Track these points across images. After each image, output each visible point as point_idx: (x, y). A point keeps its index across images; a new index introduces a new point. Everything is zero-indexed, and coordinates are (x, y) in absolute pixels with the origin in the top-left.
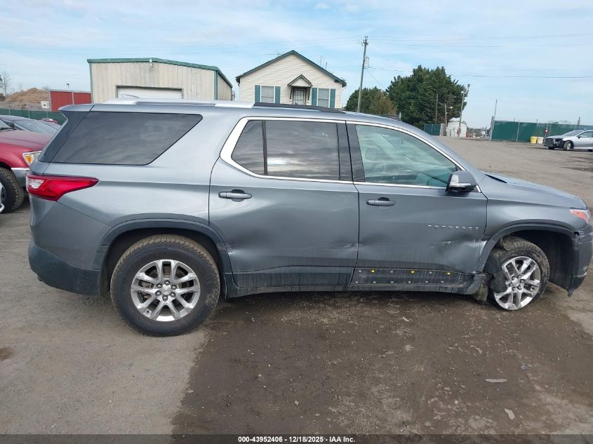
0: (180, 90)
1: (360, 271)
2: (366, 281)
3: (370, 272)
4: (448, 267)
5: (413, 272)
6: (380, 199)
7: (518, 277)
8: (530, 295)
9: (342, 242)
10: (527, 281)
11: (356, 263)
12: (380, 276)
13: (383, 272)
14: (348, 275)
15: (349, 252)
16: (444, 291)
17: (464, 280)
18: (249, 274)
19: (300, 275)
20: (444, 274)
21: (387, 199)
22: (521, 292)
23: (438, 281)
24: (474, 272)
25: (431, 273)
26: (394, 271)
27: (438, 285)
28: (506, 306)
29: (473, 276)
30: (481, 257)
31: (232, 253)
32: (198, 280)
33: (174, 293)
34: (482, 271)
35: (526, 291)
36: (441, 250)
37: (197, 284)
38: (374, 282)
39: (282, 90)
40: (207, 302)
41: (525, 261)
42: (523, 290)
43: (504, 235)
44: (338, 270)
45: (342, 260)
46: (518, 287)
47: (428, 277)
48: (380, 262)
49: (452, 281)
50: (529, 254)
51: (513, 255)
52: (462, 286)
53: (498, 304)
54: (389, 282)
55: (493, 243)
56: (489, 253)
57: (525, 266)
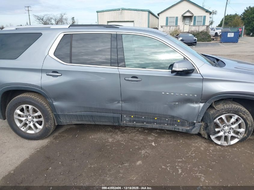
0: (133, 21)
1: (125, 116)
2: (130, 121)
3: (130, 117)
4: (177, 117)
5: (156, 118)
6: (132, 78)
7: (228, 126)
8: (237, 138)
9: (112, 100)
10: (235, 129)
11: (122, 112)
12: (137, 119)
13: (138, 117)
14: (118, 118)
15: (117, 105)
16: (177, 130)
17: (190, 126)
18: (65, 115)
19: (92, 116)
20: (176, 121)
21: (136, 78)
22: (230, 135)
23: (173, 125)
24: (195, 122)
25: (167, 120)
26: (145, 117)
27: (173, 127)
28: (219, 143)
29: (195, 124)
30: (200, 113)
31: (55, 103)
32: (42, 115)
33: (33, 121)
34: (200, 121)
35: (234, 135)
36: (172, 107)
37: (42, 117)
38: (135, 122)
39: (179, 18)
40: (47, 126)
41: (233, 117)
42: (232, 134)
43: (215, 100)
44: (111, 115)
45: (113, 110)
46: (228, 132)
47: (166, 122)
48: (135, 112)
49: (182, 125)
50: (236, 112)
51: (224, 113)
52: (188, 128)
53: (213, 141)
54: (143, 123)
55: (209, 105)
56: (205, 110)
57: (233, 120)
